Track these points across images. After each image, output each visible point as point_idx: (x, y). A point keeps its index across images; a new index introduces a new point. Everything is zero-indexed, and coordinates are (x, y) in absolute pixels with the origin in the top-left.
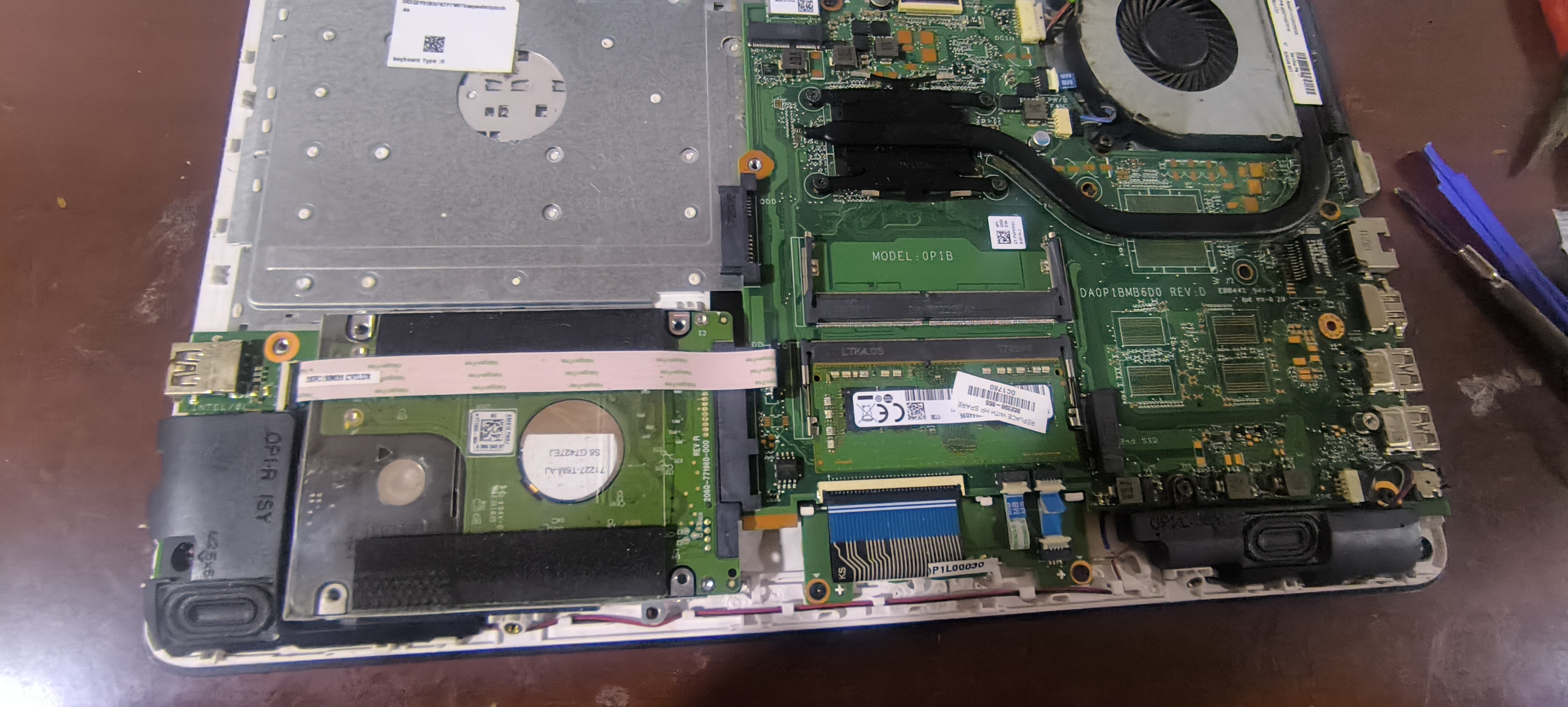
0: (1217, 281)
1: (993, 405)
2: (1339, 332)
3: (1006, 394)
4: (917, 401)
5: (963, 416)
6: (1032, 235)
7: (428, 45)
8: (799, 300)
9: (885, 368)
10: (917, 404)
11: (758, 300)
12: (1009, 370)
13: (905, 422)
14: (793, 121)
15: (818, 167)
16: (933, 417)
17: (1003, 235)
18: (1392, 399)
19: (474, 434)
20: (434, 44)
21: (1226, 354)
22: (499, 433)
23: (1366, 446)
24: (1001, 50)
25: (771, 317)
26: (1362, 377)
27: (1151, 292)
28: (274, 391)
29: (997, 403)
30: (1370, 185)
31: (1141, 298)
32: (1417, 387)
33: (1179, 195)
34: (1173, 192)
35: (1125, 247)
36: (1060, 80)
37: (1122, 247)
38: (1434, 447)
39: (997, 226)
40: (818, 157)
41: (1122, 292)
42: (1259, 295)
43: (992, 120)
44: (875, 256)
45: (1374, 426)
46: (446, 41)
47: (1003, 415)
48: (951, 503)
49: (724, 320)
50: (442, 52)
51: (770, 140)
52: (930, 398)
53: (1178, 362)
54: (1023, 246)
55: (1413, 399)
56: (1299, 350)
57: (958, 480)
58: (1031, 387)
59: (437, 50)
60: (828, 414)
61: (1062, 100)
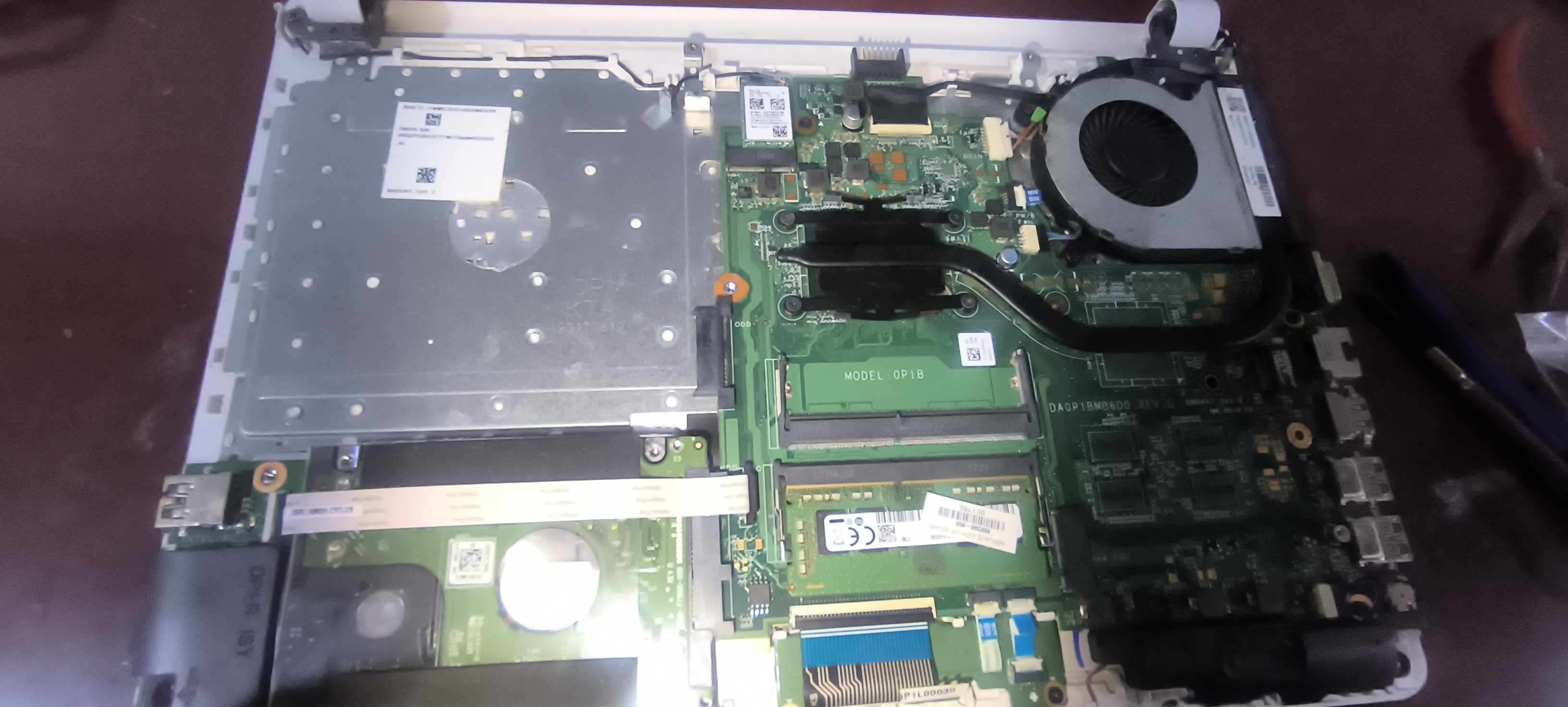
0: (1183, 393)
1: (963, 525)
2: (1307, 441)
3: (976, 514)
4: (887, 523)
5: (933, 537)
6: (1002, 351)
7: (420, 176)
8: (772, 423)
9: (857, 490)
10: (887, 526)
11: (732, 424)
12: (979, 489)
13: (876, 545)
14: (768, 243)
15: (792, 288)
16: (904, 539)
17: (973, 352)
18: (1362, 510)
19: (453, 564)
20: (426, 175)
21: (1196, 466)
22: (479, 562)
23: (1339, 560)
24: (969, 169)
25: (745, 440)
26: (1333, 489)
27: (1120, 406)
28: (261, 522)
29: (967, 523)
30: (1332, 293)
31: (1110, 411)
32: (1387, 497)
33: (1146, 307)
34: (1139, 304)
35: (1093, 361)
36: (1027, 196)
37: (1090, 361)
38: (1406, 558)
39: (967, 342)
40: (792, 278)
41: (1091, 406)
42: (1227, 406)
43: (962, 237)
44: (848, 376)
45: (1345, 538)
46: (438, 172)
47: (973, 536)
48: (922, 626)
49: (698, 445)
50: (433, 182)
51: (745, 263)
52: (901, 519)
53: (1146, 476)
54: (993, 363)
55: (1385, 509)
56: (1268, 461)
57: (928, 602)
58: (1001, 506)
59: (429, 181)
60: (800, 538)
61: (1030, 216)
